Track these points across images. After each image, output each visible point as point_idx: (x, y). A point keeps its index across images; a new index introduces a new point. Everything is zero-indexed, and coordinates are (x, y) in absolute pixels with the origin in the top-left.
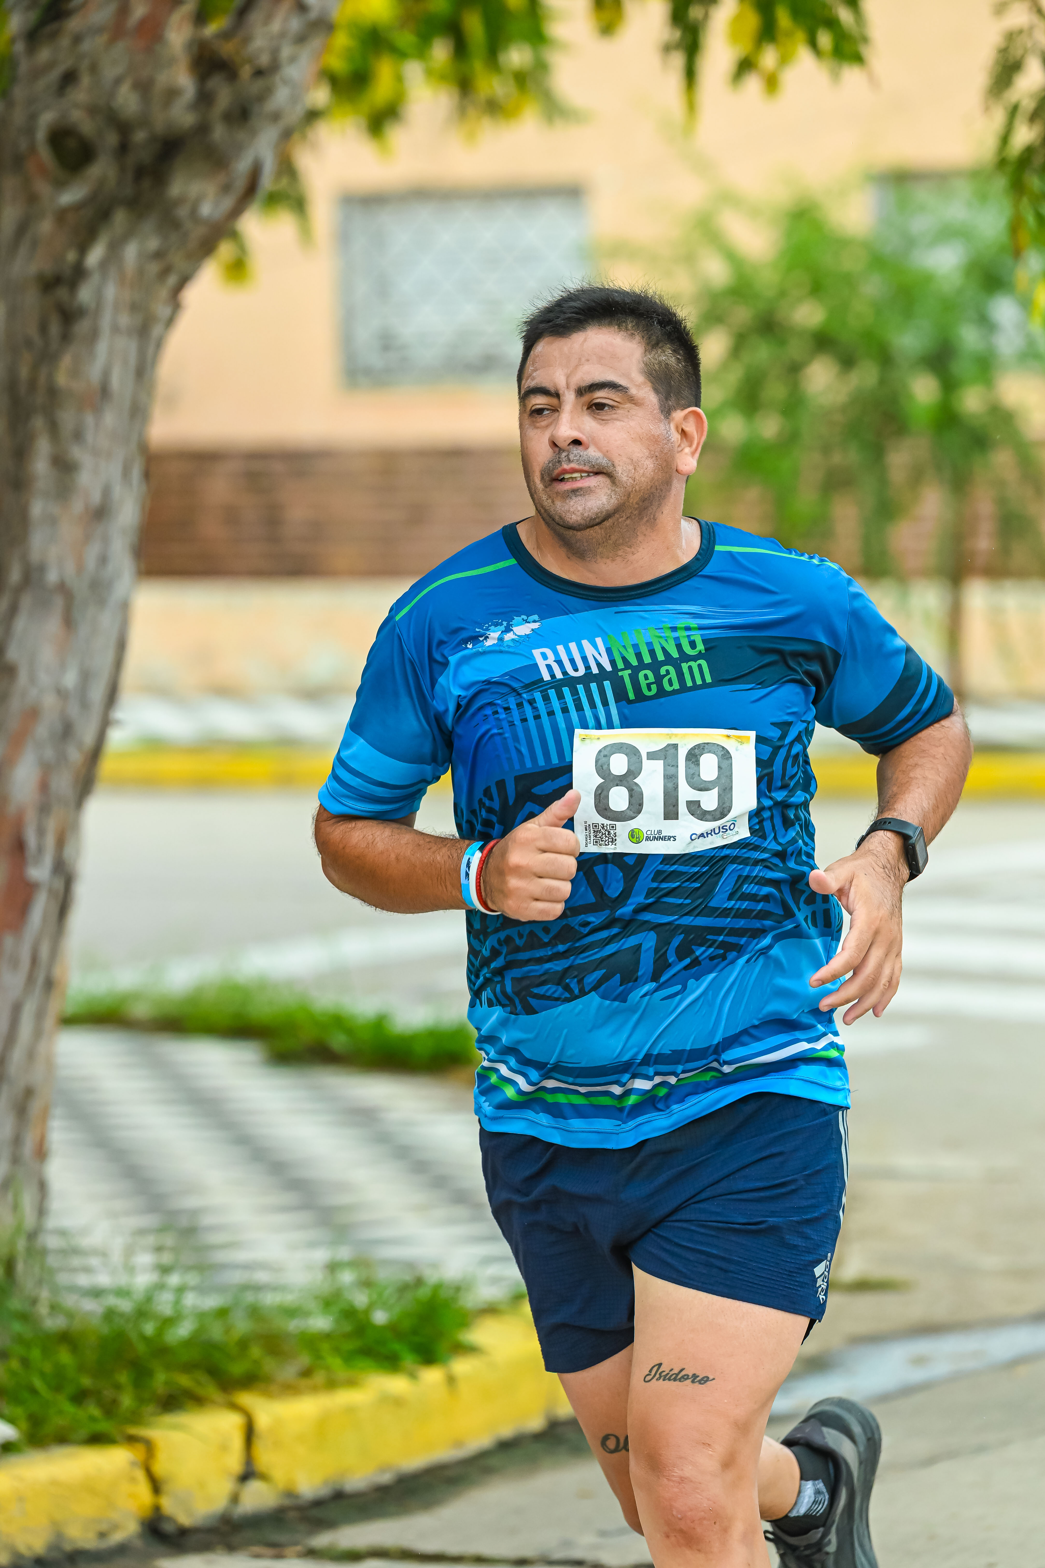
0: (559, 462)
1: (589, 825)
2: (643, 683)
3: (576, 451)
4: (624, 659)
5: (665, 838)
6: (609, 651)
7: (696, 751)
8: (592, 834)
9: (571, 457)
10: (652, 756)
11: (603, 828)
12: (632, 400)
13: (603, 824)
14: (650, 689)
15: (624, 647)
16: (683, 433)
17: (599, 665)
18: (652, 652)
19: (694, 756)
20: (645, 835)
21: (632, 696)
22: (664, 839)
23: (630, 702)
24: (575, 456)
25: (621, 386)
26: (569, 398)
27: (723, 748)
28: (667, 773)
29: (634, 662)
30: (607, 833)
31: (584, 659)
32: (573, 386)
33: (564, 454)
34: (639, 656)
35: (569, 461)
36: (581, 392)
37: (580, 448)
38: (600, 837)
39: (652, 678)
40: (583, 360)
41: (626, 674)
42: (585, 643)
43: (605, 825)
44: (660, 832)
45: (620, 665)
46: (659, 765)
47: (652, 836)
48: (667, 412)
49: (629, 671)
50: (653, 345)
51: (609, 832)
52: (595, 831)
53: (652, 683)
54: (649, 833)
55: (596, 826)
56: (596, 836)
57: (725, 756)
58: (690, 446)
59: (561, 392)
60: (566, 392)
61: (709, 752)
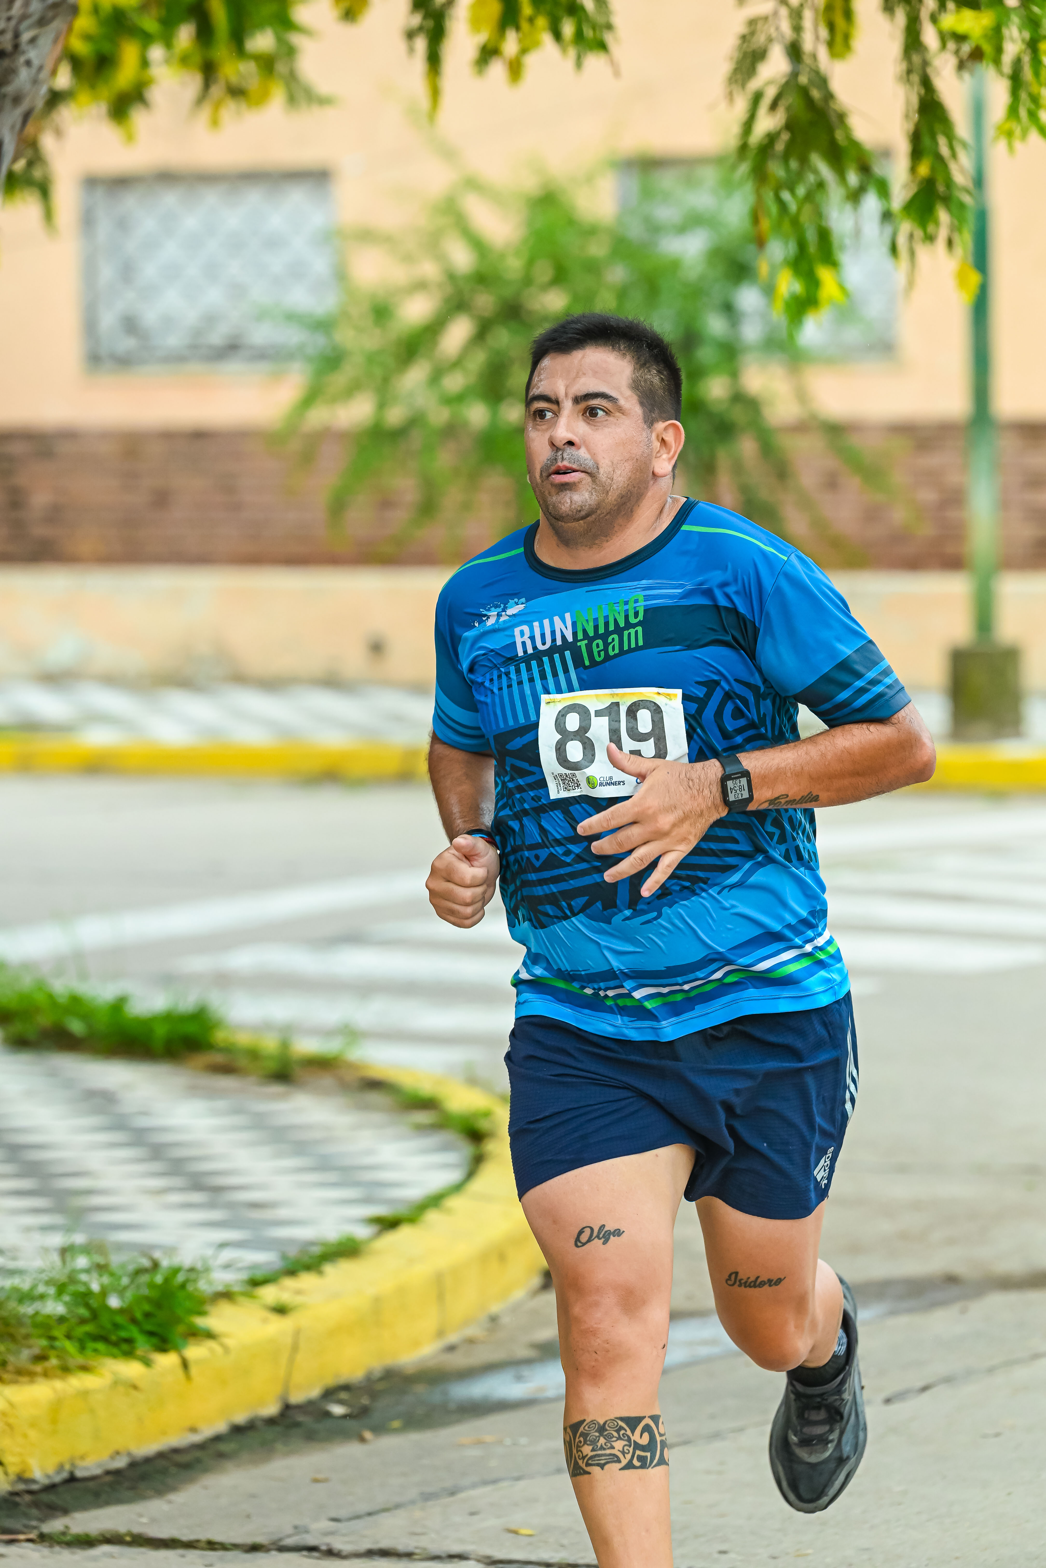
0: (556, 459)
1: (556, 775)
2: (595, 650)
3: (569, 450)
4: (585, 631)
5: (616, 783)
6: (574, 624)
7: (633, 707)
8: (561, 782)
9: (565, 456)
10: (598, 713)
11: (567, 776)
12: (620, 410)
13: (566, 774)
14: (599, 656)
15: (587, 621)
16: (663, 441)
17: (563, 637)
18: (607, 624)
19: (632, 712)
20: (599, 782)
21: (587, 663)
22: (614, 784)
23: (586, 668)
24: (568, 455)
25: (611, 397)
26: (568, 405)
27: (655, 703)
28: (611, 727)
29: (591, 633)
30: (571, 780)
31: (553, 633)
32: (571, 395)
33: (560, 453)
34: (596, 628)
35: (563, 459)
36: (577, 400)
37: (573, 448)
38: (568, 784)
39: (601, 647)
40: (581, 373)
41: (583, 644)
42: (556, 619)
43: (567, 774)
44: (611, 778)
45: (580, 636)
46: (604, 721)
47: (604, 782)
48: (650, 422)
49: (586, 642)
50: (641, 364)
51: (573, 779)
52: (562, 780)
53: (601, 650)
54: (602, 779)
55: (561, 776)
56: (564, 784)
57: (657, 711)
58: (668, 453)
59: (560, 400)
60: (565, 401)
61: (644, 708)
